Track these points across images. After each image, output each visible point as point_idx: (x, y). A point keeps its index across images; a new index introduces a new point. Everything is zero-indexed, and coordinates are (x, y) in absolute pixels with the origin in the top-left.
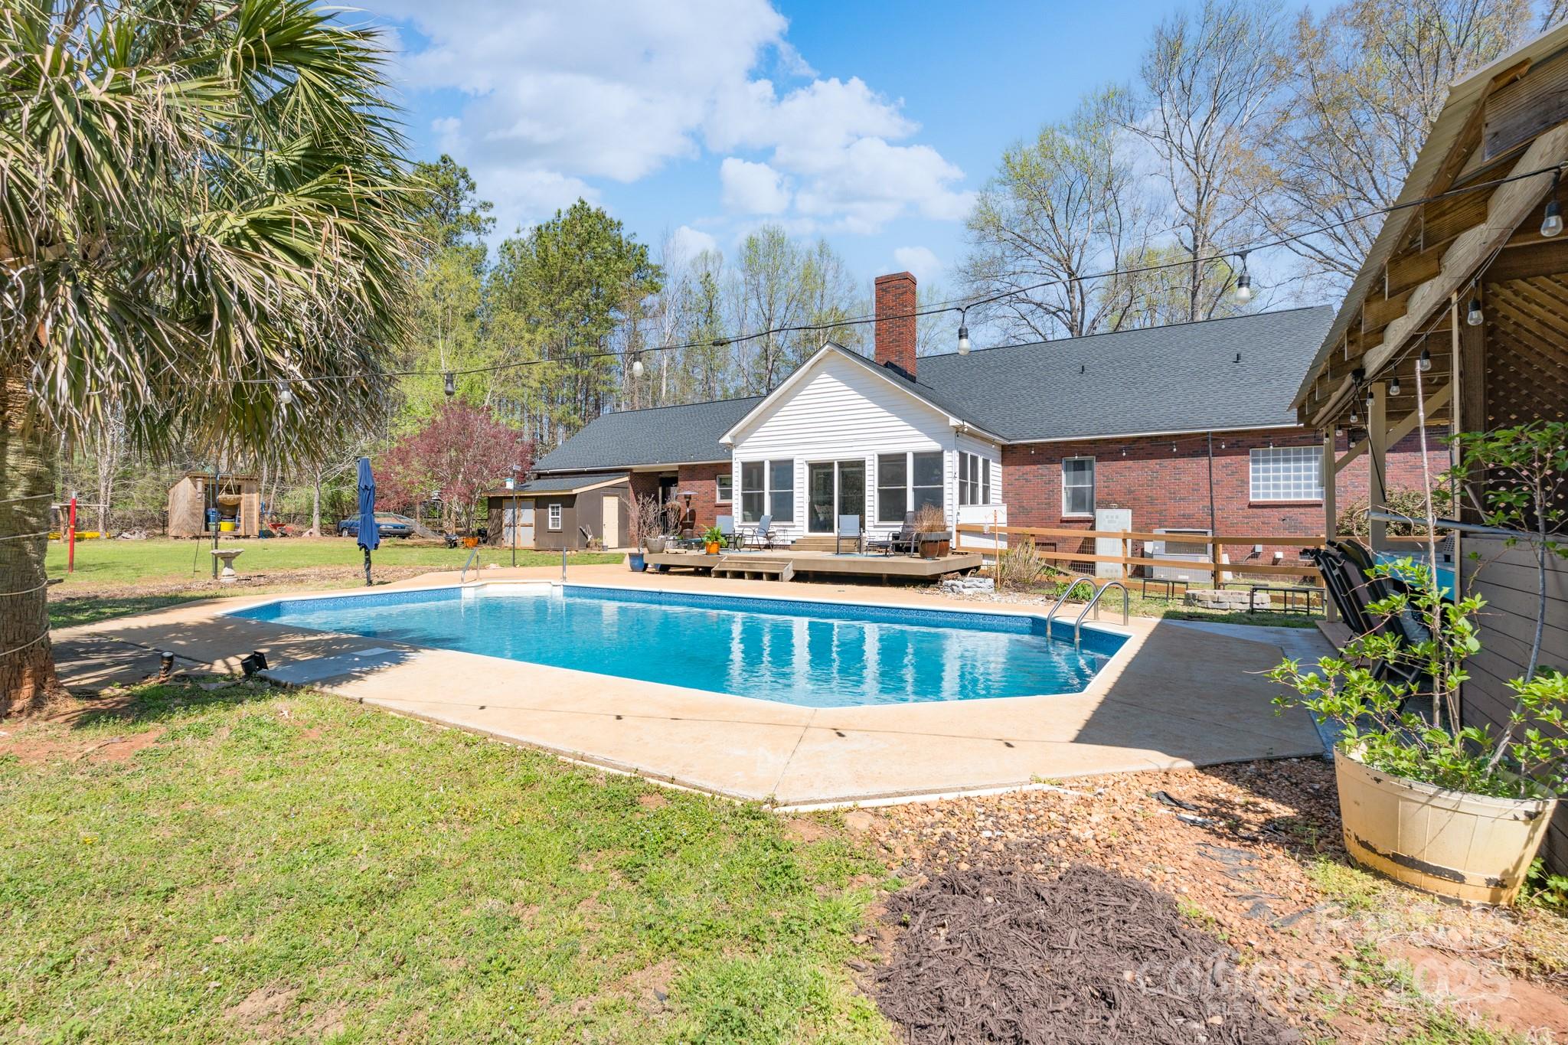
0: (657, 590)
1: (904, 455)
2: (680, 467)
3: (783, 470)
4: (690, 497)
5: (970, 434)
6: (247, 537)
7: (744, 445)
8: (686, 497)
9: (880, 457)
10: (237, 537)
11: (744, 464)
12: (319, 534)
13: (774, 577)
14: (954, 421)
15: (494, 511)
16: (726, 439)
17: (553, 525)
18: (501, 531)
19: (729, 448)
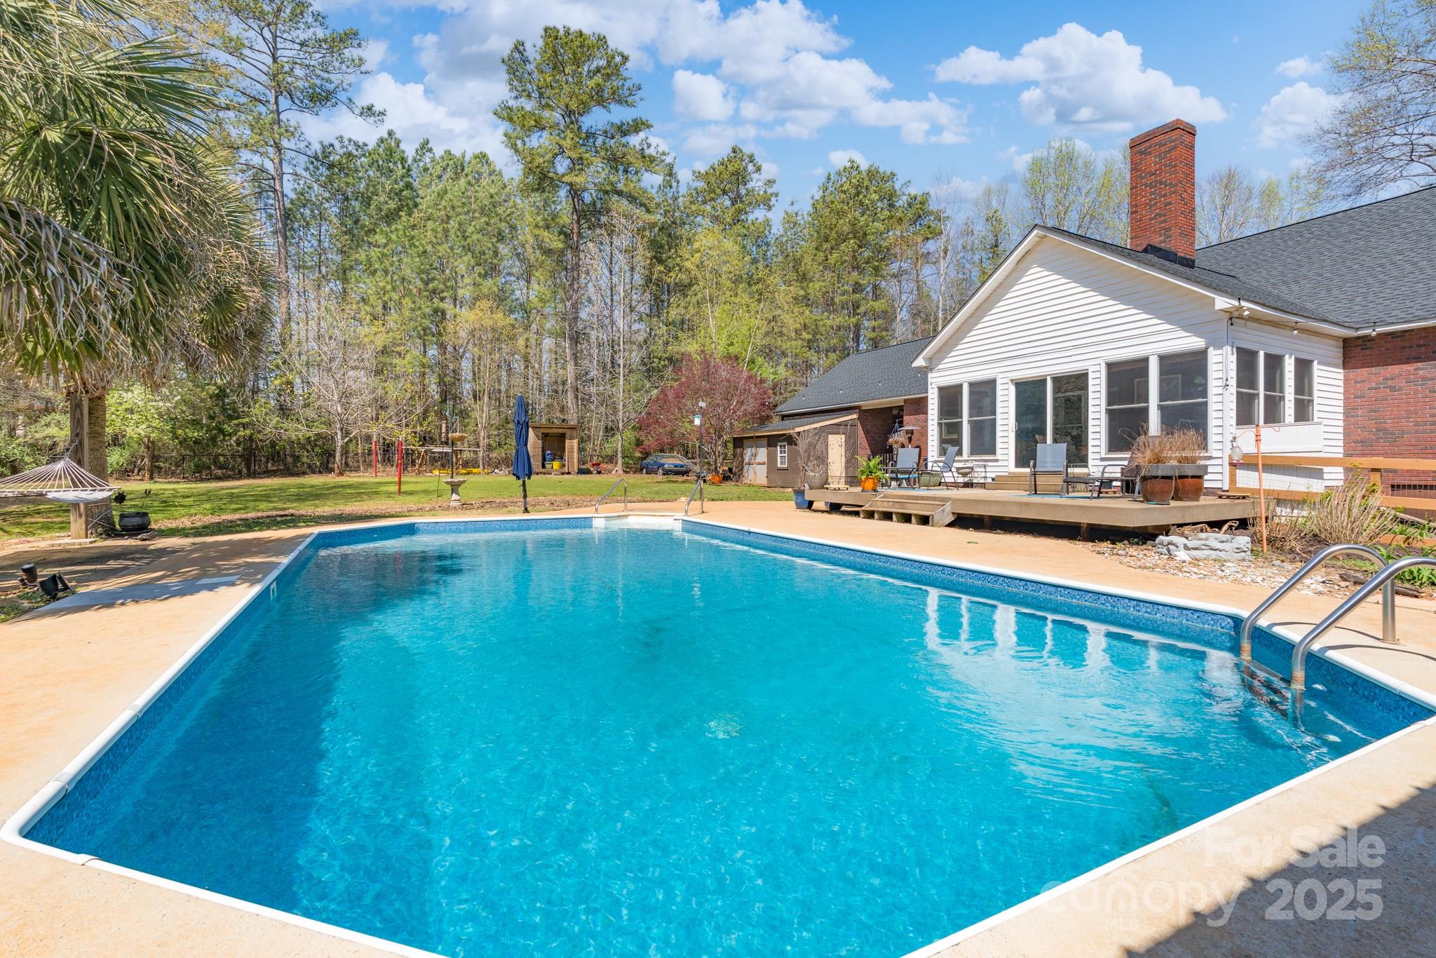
0: (746, 529)
1: (1145, 361)
2: (906, 401)
3: (984, 391)
4: (912, 432)
5: (1254, 319)
6: (569, 473)
7: (941, 367)
8: (907, 432)
9: (1110, 366)
10: (563, 474)
11: (941, 389)
12: (621, 472)
13: (925, 520)
14: (1222, 303)
15: (739, 450)
16: (920, 362)
17: (782, 463)
18: (742, 469)
19: (924, 371)
